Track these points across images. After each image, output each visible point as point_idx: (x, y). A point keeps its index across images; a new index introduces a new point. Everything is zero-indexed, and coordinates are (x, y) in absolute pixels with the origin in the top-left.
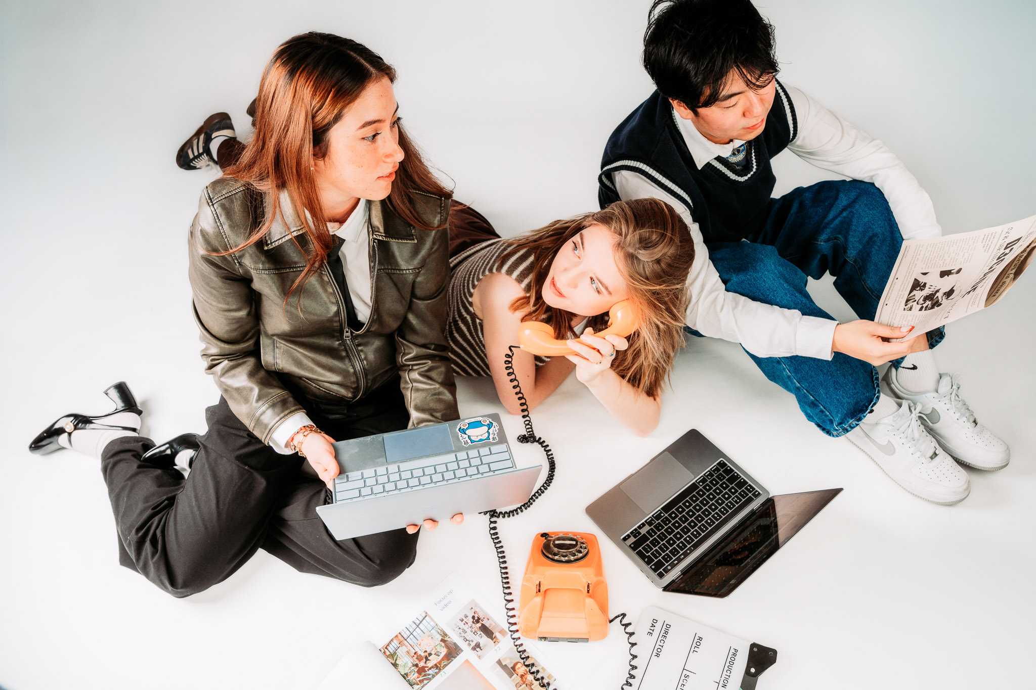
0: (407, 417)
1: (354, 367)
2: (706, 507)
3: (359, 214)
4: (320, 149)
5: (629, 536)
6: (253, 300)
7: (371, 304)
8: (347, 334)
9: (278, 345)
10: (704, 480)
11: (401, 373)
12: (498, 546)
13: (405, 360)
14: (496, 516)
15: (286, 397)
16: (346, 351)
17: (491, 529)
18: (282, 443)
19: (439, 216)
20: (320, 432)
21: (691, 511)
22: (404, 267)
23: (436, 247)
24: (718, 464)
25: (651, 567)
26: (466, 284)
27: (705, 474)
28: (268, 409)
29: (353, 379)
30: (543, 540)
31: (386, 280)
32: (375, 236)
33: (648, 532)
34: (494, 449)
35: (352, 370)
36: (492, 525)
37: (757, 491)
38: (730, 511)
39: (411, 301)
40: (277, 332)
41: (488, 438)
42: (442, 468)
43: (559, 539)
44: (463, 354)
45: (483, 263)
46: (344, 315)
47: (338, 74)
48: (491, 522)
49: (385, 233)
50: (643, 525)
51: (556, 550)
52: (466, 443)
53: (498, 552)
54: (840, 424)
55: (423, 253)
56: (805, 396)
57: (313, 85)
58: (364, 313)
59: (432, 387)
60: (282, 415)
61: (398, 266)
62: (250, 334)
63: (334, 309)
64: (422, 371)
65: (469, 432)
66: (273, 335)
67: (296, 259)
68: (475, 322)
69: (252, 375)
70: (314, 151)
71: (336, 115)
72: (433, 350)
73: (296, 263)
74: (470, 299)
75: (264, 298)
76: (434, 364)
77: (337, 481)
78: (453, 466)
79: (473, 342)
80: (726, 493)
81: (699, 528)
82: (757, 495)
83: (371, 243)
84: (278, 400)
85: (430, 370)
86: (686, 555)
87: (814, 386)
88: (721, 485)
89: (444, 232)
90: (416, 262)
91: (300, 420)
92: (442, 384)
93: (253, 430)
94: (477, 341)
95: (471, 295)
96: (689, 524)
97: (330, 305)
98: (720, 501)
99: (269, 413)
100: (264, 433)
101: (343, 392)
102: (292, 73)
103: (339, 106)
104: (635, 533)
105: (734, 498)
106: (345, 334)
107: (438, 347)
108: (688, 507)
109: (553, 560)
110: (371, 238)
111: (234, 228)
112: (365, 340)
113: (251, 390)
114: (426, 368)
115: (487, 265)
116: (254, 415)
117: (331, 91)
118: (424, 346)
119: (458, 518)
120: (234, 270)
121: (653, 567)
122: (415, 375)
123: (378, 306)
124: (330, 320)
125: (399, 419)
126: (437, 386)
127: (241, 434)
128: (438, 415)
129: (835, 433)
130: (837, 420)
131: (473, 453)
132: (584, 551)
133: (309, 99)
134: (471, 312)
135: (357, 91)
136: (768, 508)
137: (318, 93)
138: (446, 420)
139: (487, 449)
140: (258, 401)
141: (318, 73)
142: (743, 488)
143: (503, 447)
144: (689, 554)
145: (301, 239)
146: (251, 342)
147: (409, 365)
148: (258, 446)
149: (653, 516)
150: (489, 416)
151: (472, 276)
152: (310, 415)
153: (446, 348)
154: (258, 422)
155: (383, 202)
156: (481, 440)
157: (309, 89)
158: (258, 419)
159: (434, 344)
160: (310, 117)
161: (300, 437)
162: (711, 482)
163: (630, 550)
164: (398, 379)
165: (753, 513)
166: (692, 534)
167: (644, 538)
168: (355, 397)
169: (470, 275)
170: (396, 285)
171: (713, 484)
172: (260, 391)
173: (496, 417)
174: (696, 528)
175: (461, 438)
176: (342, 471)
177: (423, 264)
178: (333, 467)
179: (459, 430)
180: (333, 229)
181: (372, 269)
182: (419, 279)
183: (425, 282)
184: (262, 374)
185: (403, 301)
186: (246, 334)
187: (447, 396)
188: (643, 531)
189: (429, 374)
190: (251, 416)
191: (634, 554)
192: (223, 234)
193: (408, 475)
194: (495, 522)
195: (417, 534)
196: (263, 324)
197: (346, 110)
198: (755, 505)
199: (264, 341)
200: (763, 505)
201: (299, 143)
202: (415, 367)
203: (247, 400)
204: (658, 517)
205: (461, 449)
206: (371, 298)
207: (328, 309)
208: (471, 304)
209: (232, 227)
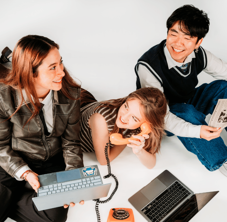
0: (65, 166)
1: (46, 149)
2: (171, 198)
3: (49, 96)
4: (35, 74)
5: (144, 209)
6: (10, 126)
7: (53, 127)
8: (44, 137)
9: (18, 141)
10: (170, 188)
11: (64, 150)
12: (98, 213)
13: (65, 146)
14: (99, 202)
15: (21, 160)
16: (43, 143)
17: (96, 207)
18: (19, 176)
19: (77, 96)
20: (33, 172)
21: (166, 200)
22: (65, 114)
23: (76, 106)
24: (175, 182)
25: (152, 221)
26: (86, 118)
27: (170, 186)
28: (14, 164)
29: (45, 153)
30: (113, 211)
31: (58, 118)
32: (55, 103)
33: (151, 208)
34: (96, 178)
35: (45, 150)
36: (97, 205)
37: (189, 192)
38: (180, 200)
39: (67, 125)
40: (18, 137)
41: (93, 174)
42: (77, 185)
43: (119, 211)
44: (85, 143)
45: (92, 110)
46: (43, 131)
47: (39, 49)
48: (97, 204)
49: (59, 102)
50: (149, 205)
51: (118, 215)
52: (86, 175)
53: (97, 216)
54: (213, 167)
55: (72, 108)
56: (201, 157)
57: (31, 53)
58: (50, 129)
59: (74, 155)
60: (19, 166)
61: (63, 113)
62: (8, 138)
63: (40, 129)
64: (71, 150)
65: (87, 172)
66: (17, 138)
67: (27, 111)
68: (90, 131)
69: (8, 152)
70: (33, 75)
71: (40, 62)
72: (75, 142)
73: (26, 113)
74: (88, 123)
75: (15, 125)
76: (75, 147)
77: (39, 189)
78: (81, 184)
79: (89, 138)
80: (178, 193)
81: (169, 206)
82: (190, 194)
83: (54, 106)
84: (18, 161)
85: (74, 149)
86: (164, 216)
87: (204, 153)
88: (177, 190)
89: (79, 100)
90: (69, 112)
91: (25, 168)
92: (78, 154)
93: (8, 172)
94: (90, 137)
95: (88, 121)
96: (165, 205)
97: (38, 127)
98: (176, 196)
99: (14, 166)
100: (12, 173)
101: (41, 157)
102: (24, 49)
103: (41, 59)
104: (146, 208)
105: (181, 195)
106: (43, 137)
107: (77, 141)
108: (165, 198)
109: (117, 218)
110: (54, 104)
111: (5, 101)
112: (50, 139)
113: (8, 157)
114: (72, 149)
115: (93, 110)
116: (9, 166)
117: (37, 54)
118: (72, 141)
119: (82, 202)
120: (4, 115)
121: (153, 220)
122: (68, 151)
123: (55, 127)
124: (38, 133)
125: (62, 167)
126: (76, 155)
127: (3, 174)
128: (76, 165)
129: (211, 170)
130: (212, 165)
131: (88, 179)
132: (128, 215)
133: (30, 58)
134: (88, 127)
135: (47, 54)
136: (194, 198)
137: (33, 55)
138: (79, 168)
139: (93, 178)
140: (10, 161)
141: (32, 49)
142: (184, 191)
143: (98, 177)
144: (165, 215)
145: (29, 105)
146: (8, 140)
147: (66, 148)
148: (9, 178)
149: (152, 202)
150: (94, 166)
151: (88, 115)
152: (30, 166)
153: (80, 141)
154: (10, 169)
155: (58, 92)
156: (91, 175)
157: (30, 54)
158: (10, 168)
159: (75, 140)
160: (31, 64)
161: (25, 174)
162: (173, 189)
163: (144, 215)
164: (62, 153)
165: (188, 200)
166: (167, 208)
167: (149, 210)
168: (45, 159)
169: (87, 114)
170: (62, 120)
171: (173, 190)
172: (11, 158)
173: (96, 166)
174: (168, 206)
175: (84, 174)
176: (41, 186)
177: (72, 112)
178: (38, 184)
179: (83, 171)
180: (41, 101)
181: (54, 115)
182: (70, 117)
183: (72, 119)
184: (12, 151)
185: (64, 125)
186: (7, 137)
187: (80, 159)
188: (149, 207)
189: (73, 151)
190: (7, 167)
191: (146, 216)
192: (1, 103)
193: (65, 187)
194: (98, 204)
195: (67, 209)
196: (13, 134)
197: (43, 61)
198: (189, 197)
199: (13, 140)
200: (191, 197)
201: (28, 73)
202: (68, 148)
203: (6, 161)
204: (154, 202)
205: (83, 178)
206: (53, 124)
207: (37, 129)
208: (88, 124)
209: (4, 100)
